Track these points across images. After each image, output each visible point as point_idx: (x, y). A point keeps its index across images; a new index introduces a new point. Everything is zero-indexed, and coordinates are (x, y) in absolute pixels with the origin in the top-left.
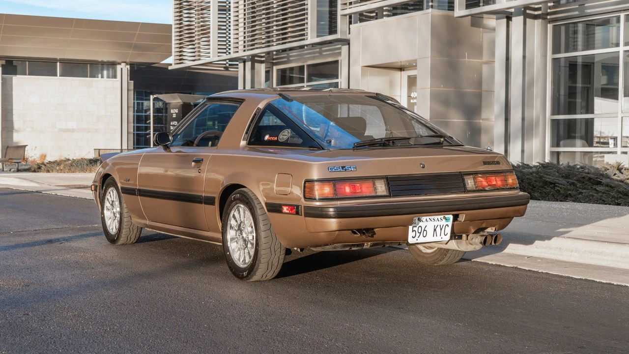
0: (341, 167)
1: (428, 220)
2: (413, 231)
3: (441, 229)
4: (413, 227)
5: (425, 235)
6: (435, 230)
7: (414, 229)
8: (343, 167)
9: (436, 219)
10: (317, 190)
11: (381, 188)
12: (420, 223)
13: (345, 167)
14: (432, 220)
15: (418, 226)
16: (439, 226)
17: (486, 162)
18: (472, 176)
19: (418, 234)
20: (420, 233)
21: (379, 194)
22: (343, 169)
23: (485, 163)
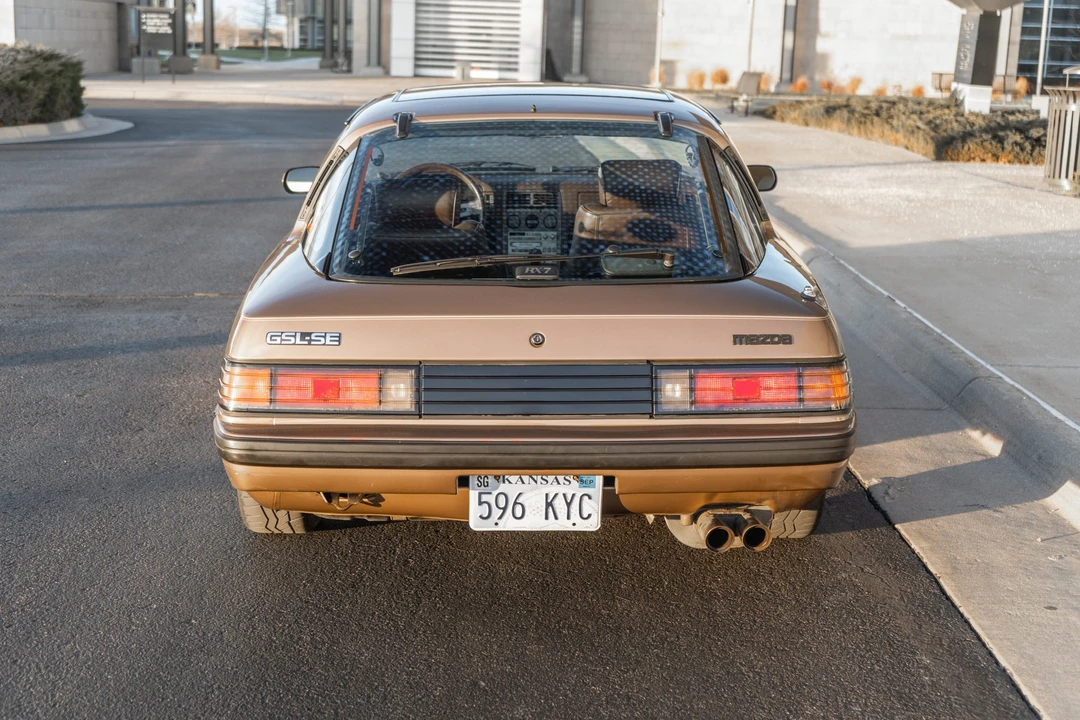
0: (298, 335)
1: (526, 479)
2: (480, 503)
3: (569, 505)
4: (480, 494)
5: (519, 514)
6: (549, 504)
7: (485, 498)
8: (304, 335)
9: (550, 480)
10: (237, 387)
11: (400, 391)
12: (502, 485)
13: (309, 334)
14: (539, 480)
15: (495, 493)
16: (561, 496)
17: (742, 336)
18: (687, 373)
19: (497, 513)
20: (505, 509)
21: (390, 406)
22: (302, 339)
23: (738, 339)
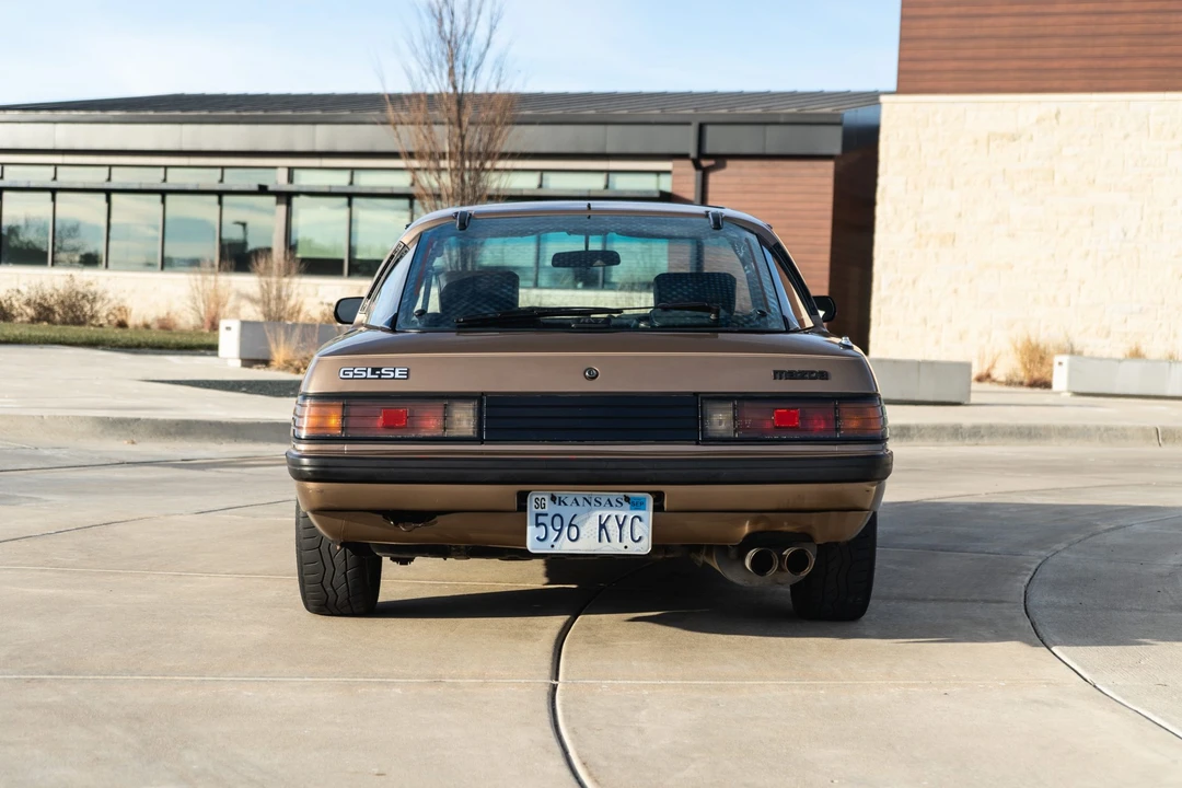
0: (369, 370)
1: (580, 501)
2: (537, 525)
3: (621, 527)
4: (538, 516)
5: (574, 536)
6: (602, 527)
7: (541, 519)
8: (374, 370)
9: (603, 501)
11: (464, 420)
13: (380, 369)
14: (593, 502)
15: (551, 514)
16: (613, 519)
17: (782, 372)
18: (731, 405)
19: (553, 534)
20: (560, 531)
21: (454, 433)
22: (373, 373)
23: (778, 375)
